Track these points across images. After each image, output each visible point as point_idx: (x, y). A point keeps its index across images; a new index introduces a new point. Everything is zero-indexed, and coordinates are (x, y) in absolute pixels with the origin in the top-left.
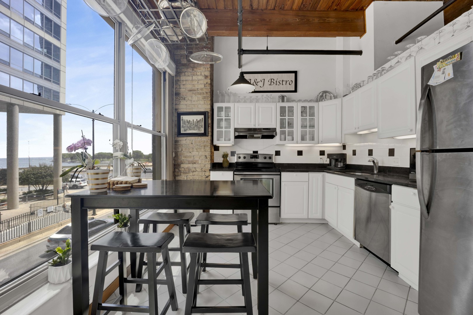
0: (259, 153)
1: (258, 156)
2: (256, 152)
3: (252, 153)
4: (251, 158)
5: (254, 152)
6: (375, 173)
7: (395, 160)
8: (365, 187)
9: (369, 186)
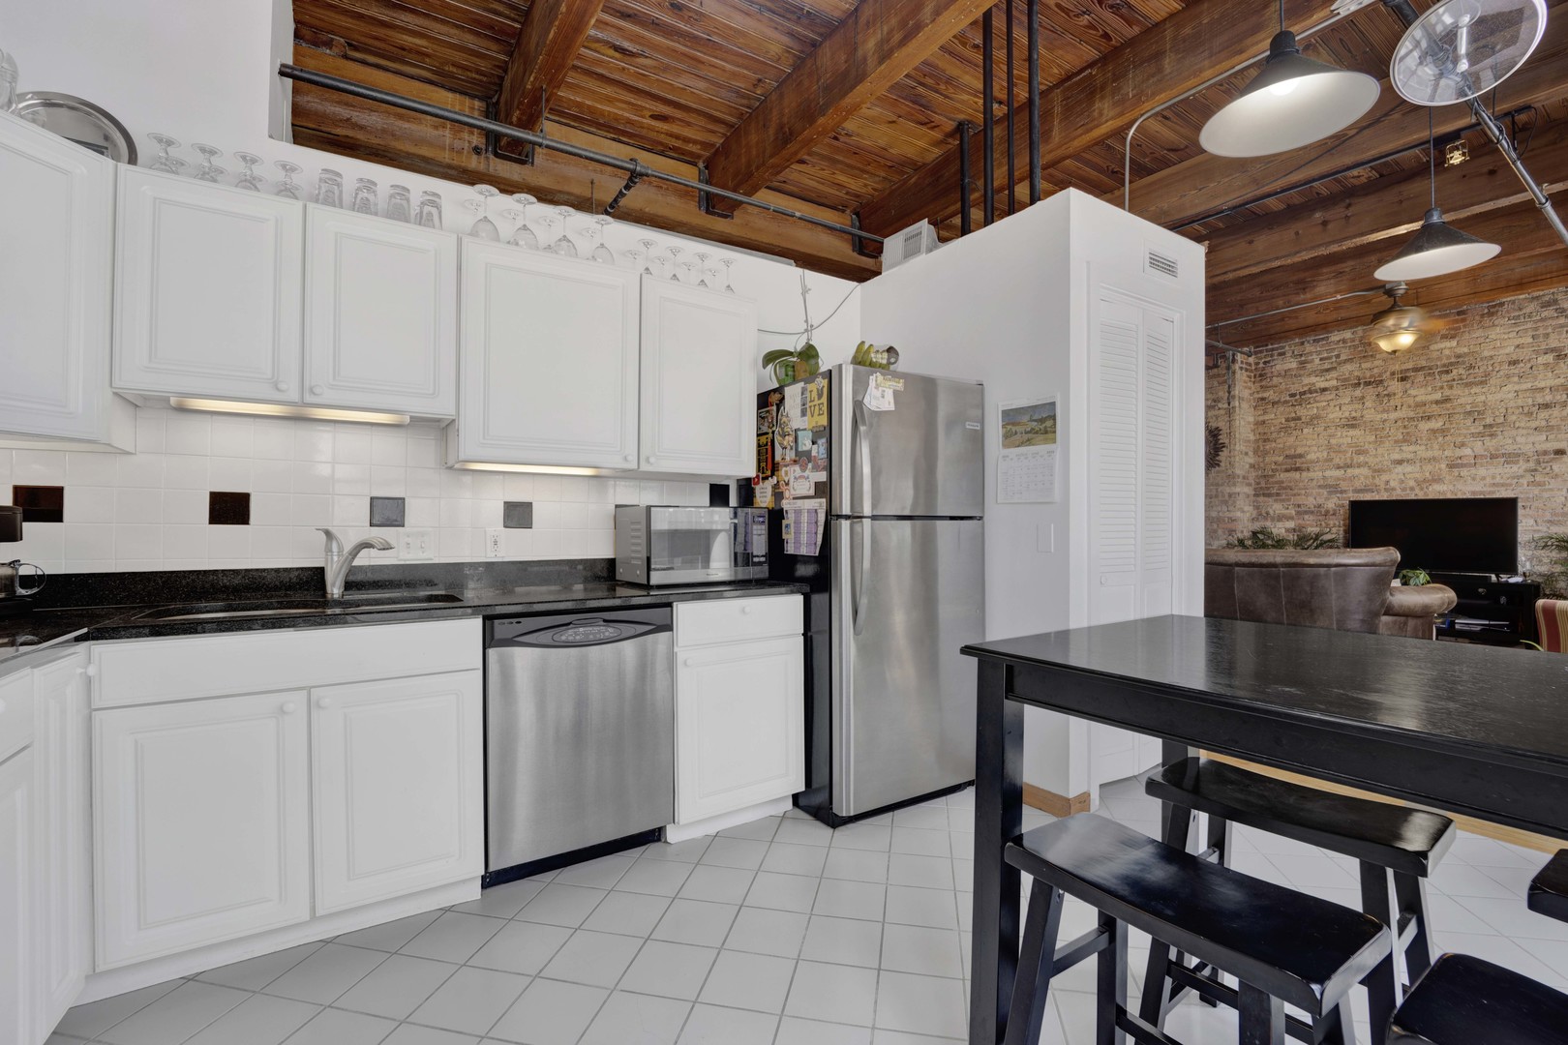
6: (336, 596)
7: (409, 540)
8: (564, 638)
9: (581, 629)
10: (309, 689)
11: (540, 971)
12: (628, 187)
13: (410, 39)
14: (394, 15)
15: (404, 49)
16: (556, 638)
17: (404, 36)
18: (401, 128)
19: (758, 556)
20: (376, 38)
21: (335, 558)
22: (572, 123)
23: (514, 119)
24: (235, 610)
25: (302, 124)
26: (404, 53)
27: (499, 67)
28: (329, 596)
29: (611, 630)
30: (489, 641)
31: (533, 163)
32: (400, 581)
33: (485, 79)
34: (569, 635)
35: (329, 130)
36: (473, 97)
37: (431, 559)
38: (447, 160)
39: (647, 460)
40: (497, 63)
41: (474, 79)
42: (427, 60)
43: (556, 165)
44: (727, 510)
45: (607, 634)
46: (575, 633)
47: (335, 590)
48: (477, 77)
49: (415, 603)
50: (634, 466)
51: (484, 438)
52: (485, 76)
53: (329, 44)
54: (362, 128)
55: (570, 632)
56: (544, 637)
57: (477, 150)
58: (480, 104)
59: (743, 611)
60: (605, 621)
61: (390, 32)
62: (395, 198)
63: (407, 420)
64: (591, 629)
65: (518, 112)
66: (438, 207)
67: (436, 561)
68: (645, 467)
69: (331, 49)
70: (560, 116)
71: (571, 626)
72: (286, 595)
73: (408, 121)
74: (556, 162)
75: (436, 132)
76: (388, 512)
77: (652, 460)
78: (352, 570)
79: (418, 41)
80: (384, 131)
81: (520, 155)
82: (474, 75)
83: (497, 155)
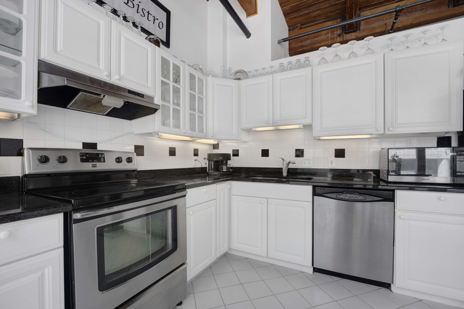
0: (99, 147)
1: (100, 156)
2: (94, 146)
3: (81, 147)
4: (83, 161)
5: (86, 145)
6: (285, 176)
7: (305, 161)
8: (341, 197)
9: (348, 195)
10: (267, 198)
11: (315, 306)
12: (396, 19)
13: (316, 13)
14: (309, 9)
15: (315, 17)
16: (337, 196)
17: (314, 13)
18: (315, 41)
19: (460, 172)
20: (307, 19)
21: (285, 166)
22: (377, 6)
23: (347, 18)
24: (264, 177)
25: (291, 52)
26: (315, 18)
27: (343, 4)
28: (283, 176)
29: (361, 197)
30: (315, 194)
31: (360, 30)
32: (302, 173)
33: (340, 11)
34: (343, 196)
35: (297, 51)
36: (337, 19)
37: (311, 167)
38: (330, 43)
39: (388, 129)
40: (343, 3)
41: (337, 13)
42: (322, 16)
43: (369, 25)
44: (450, 148)
45: (359, 198)
46: (345, 196)
47: (285, 174)
48: (338, 12)
49: (304, 179)
50: (382, 132)
51: (321, 129)
52: (340, 10)
53: (296, 28)
54: (305, 46)
55: (344, 195)
56: (334, 195)
57: (339, 35)
58: (340, 20)
59: (439, 199)
60: (359, 193)
61: (309, 15)
62: (297, 63)
63: (302, 126)
64: (352, 195)
65: (348, 15)
66: (309, 61)
67: (313, 168)
68: (387, 132)
69: (297, 29)
70: (371, 7)
71: (344, 193)
72: (276, 175)
73: (318, 37)
74: (369, 24)
75: (326, 36)
76: (299, 153)
77: (391, 129)
78: (289, 169)
79: (318, 12)
80: (311, 44)
81: (354, 29)
82: (337, 12)
83: (346, 33)
